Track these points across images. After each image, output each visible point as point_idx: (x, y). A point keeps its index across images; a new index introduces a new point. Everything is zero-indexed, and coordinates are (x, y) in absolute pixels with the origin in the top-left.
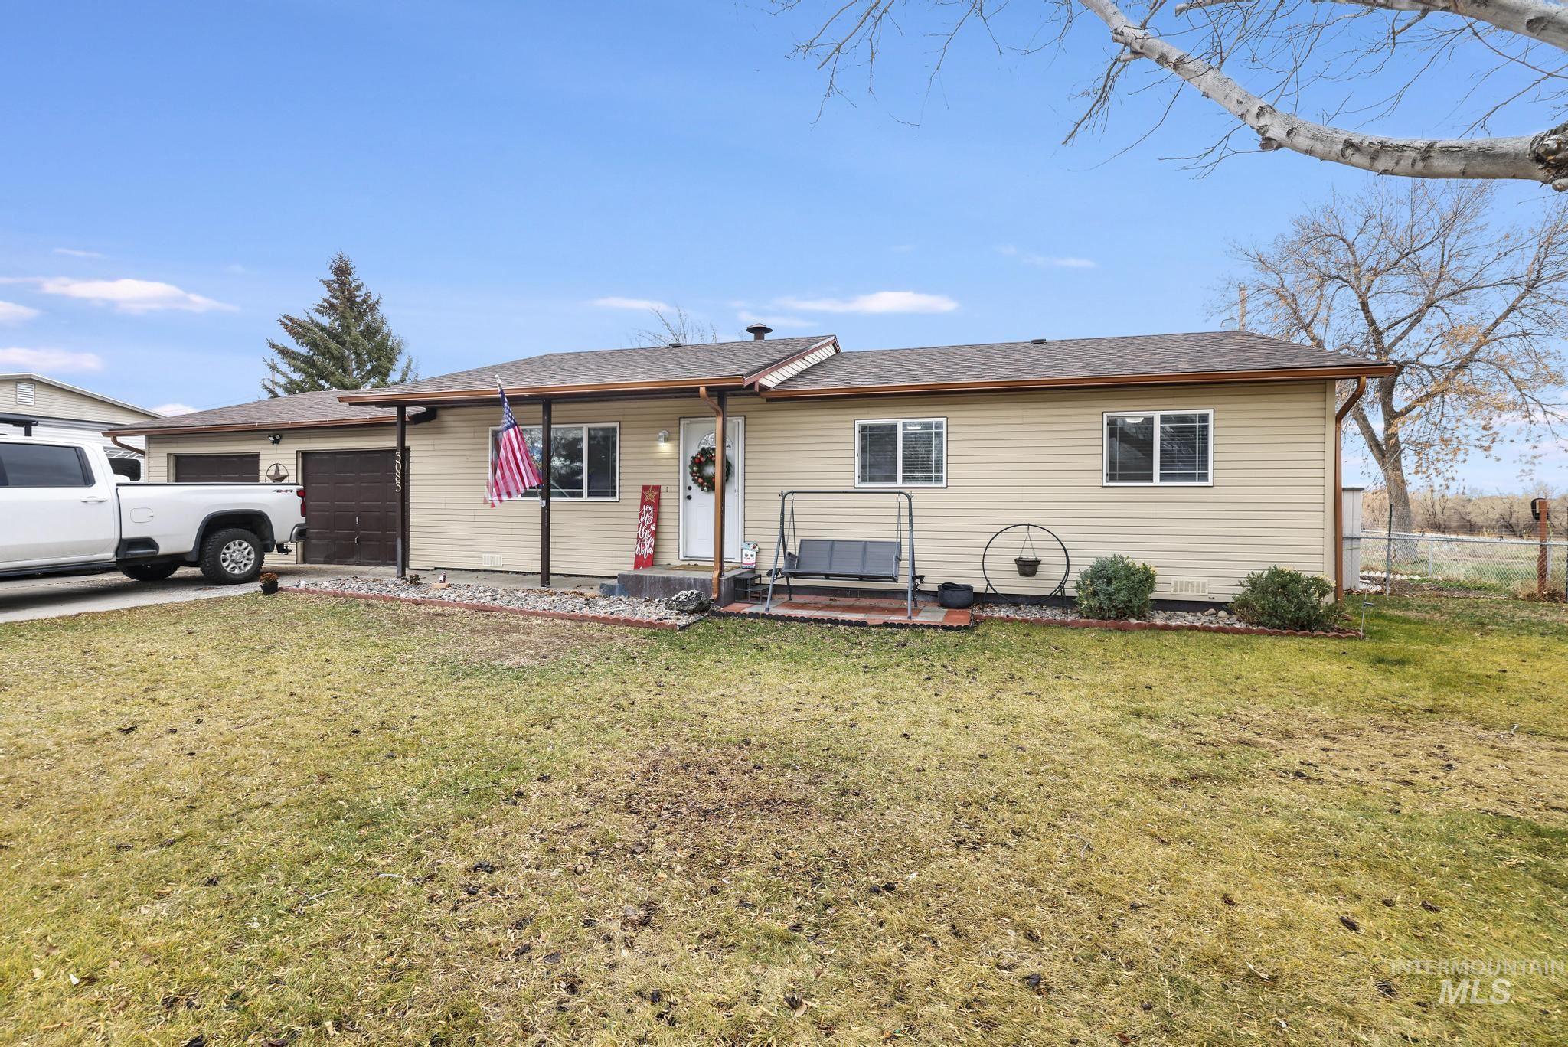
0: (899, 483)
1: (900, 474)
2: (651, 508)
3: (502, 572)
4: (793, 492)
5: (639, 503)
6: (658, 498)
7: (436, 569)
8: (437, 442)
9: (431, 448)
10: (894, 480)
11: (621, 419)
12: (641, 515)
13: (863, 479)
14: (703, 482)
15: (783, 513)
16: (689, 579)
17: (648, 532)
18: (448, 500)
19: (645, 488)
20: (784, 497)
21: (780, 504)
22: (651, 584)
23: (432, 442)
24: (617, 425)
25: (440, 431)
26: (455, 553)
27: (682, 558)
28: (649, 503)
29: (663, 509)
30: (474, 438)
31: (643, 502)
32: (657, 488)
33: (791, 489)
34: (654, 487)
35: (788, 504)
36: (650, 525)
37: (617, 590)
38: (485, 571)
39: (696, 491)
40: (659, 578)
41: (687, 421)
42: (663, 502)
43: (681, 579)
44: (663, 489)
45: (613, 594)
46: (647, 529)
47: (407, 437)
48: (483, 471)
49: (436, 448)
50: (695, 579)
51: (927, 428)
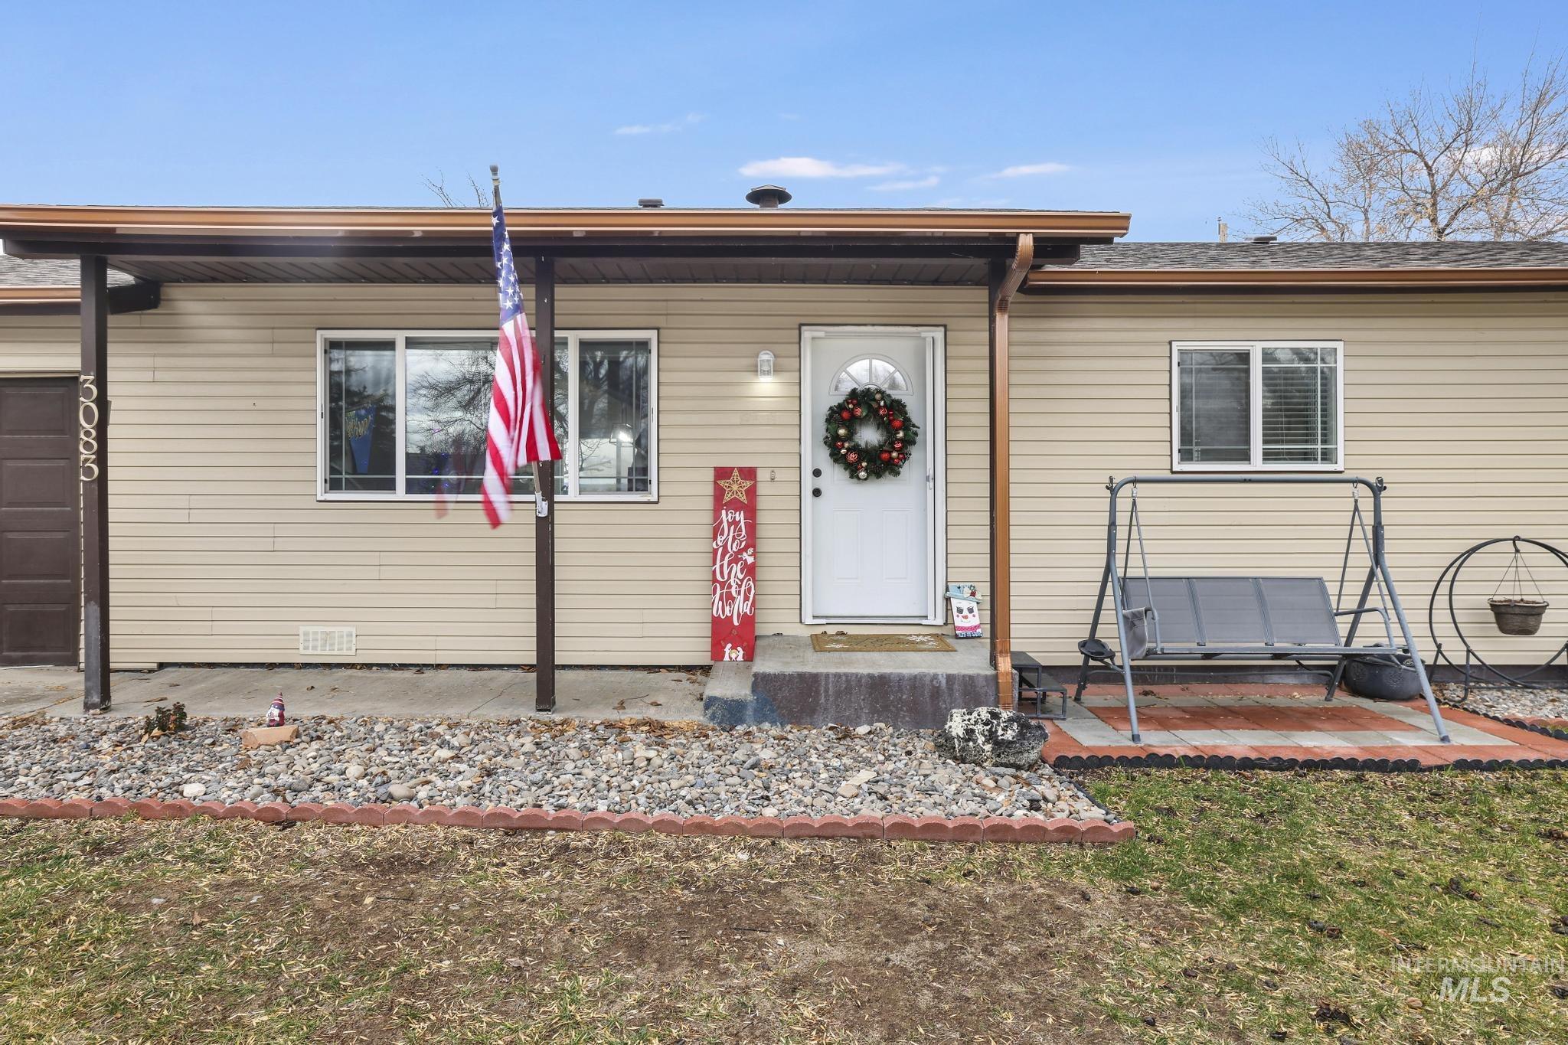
0: (1257, 462)
1: (1257, 445)
2: (740, 517)
3: (352, 666)
4: (1135, 481)
5: (709, 503)
6: (752, 493)
7: (162, 666)
8: (160, 362)
9: (148, 376)
10: (1245, 456)
11: (660, 321)
12: (717, 531)
13: (1186, 455)
14: (859, 461)
15: (1112, 525)
16: (935, 677)
17: (737, 568)
18: (195, 502)
19: (722, 473)
20: (1113, 490)
21: (1106, 505)
22: (838, 694)
23: (148, 362)
24: (652, 335)
25: (174, 336)
26: (218, 627)
27: (809, 620)
28: (735, 505)
29: (762, 517)
30: (273, 355)
31: (719, 501)
32: (749, 473)
33: (1131, 475)
34: (741, 470)
35: (1123, 504)
36: (740, 551)
37: (750, 712)
38: (305, 666)
39: (835, 477)
40: (859, 678)
41: (820, 332)
42: (762, 503)
43: (914, 680)
44: (762, 475)
45: (741, 721)
46: (735, 560)
47: (111, 348)
48: (306, 432)
49: (159, 376)
50: (950, 678)
51: (1307, 360)
